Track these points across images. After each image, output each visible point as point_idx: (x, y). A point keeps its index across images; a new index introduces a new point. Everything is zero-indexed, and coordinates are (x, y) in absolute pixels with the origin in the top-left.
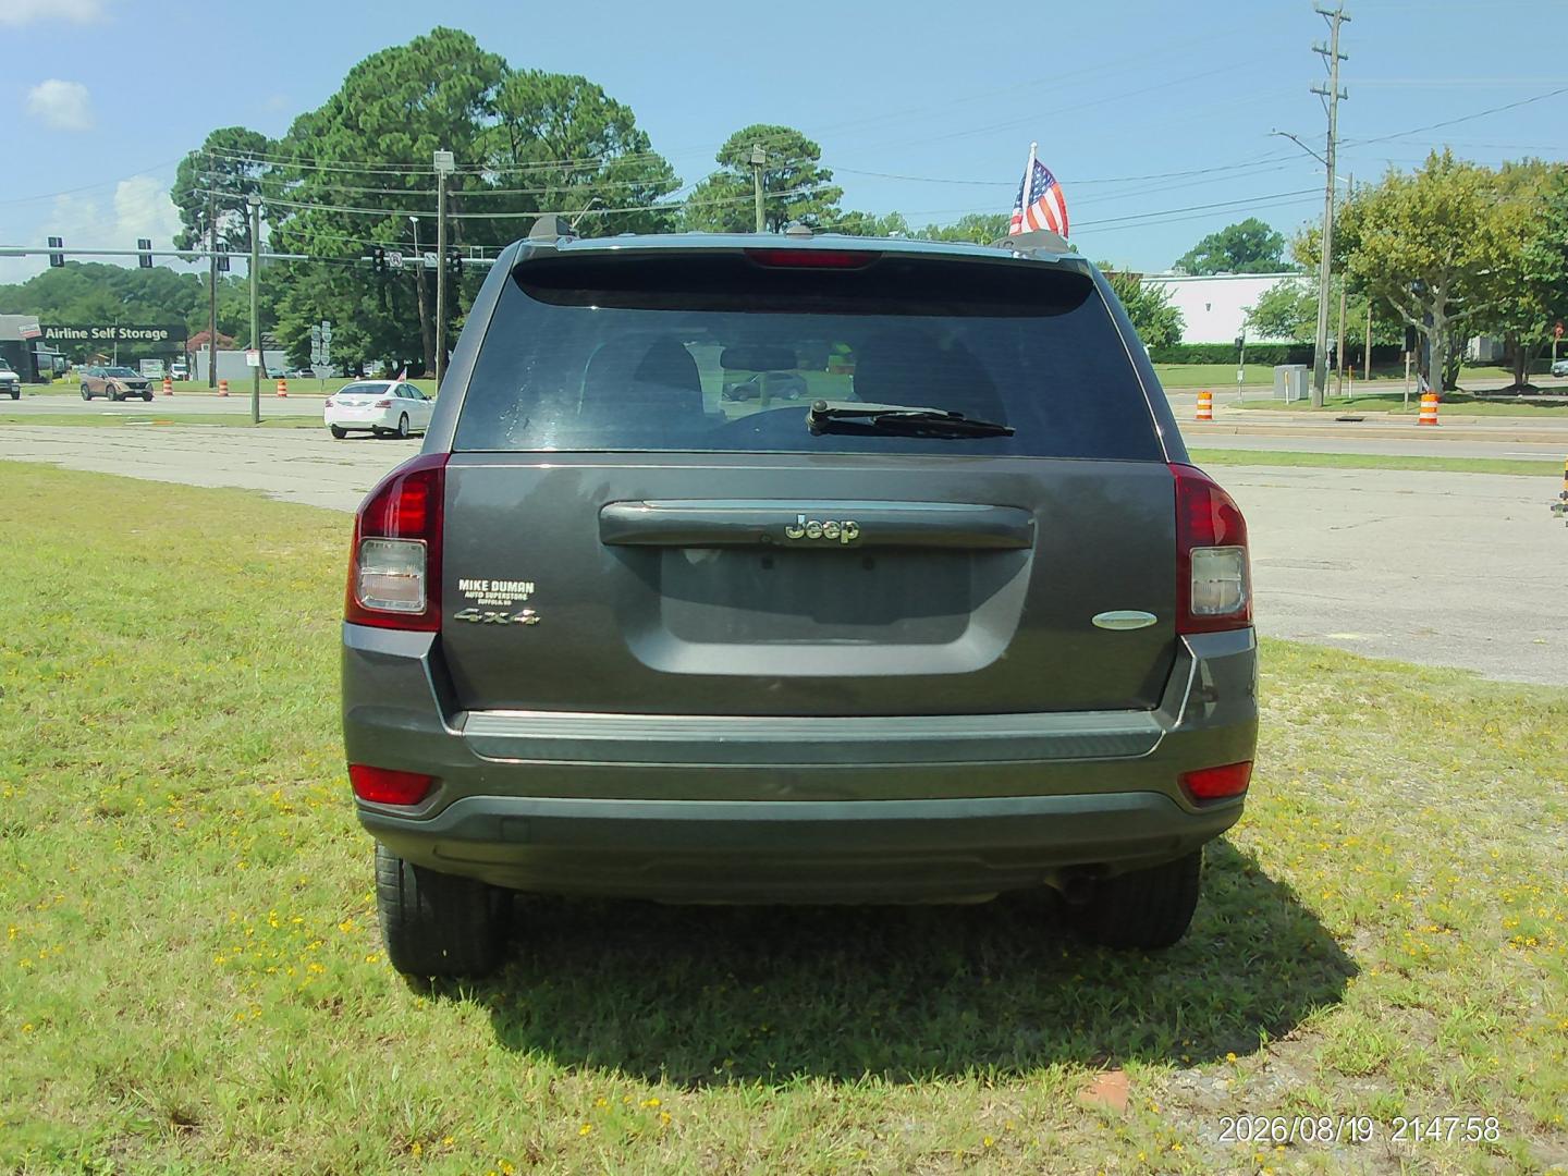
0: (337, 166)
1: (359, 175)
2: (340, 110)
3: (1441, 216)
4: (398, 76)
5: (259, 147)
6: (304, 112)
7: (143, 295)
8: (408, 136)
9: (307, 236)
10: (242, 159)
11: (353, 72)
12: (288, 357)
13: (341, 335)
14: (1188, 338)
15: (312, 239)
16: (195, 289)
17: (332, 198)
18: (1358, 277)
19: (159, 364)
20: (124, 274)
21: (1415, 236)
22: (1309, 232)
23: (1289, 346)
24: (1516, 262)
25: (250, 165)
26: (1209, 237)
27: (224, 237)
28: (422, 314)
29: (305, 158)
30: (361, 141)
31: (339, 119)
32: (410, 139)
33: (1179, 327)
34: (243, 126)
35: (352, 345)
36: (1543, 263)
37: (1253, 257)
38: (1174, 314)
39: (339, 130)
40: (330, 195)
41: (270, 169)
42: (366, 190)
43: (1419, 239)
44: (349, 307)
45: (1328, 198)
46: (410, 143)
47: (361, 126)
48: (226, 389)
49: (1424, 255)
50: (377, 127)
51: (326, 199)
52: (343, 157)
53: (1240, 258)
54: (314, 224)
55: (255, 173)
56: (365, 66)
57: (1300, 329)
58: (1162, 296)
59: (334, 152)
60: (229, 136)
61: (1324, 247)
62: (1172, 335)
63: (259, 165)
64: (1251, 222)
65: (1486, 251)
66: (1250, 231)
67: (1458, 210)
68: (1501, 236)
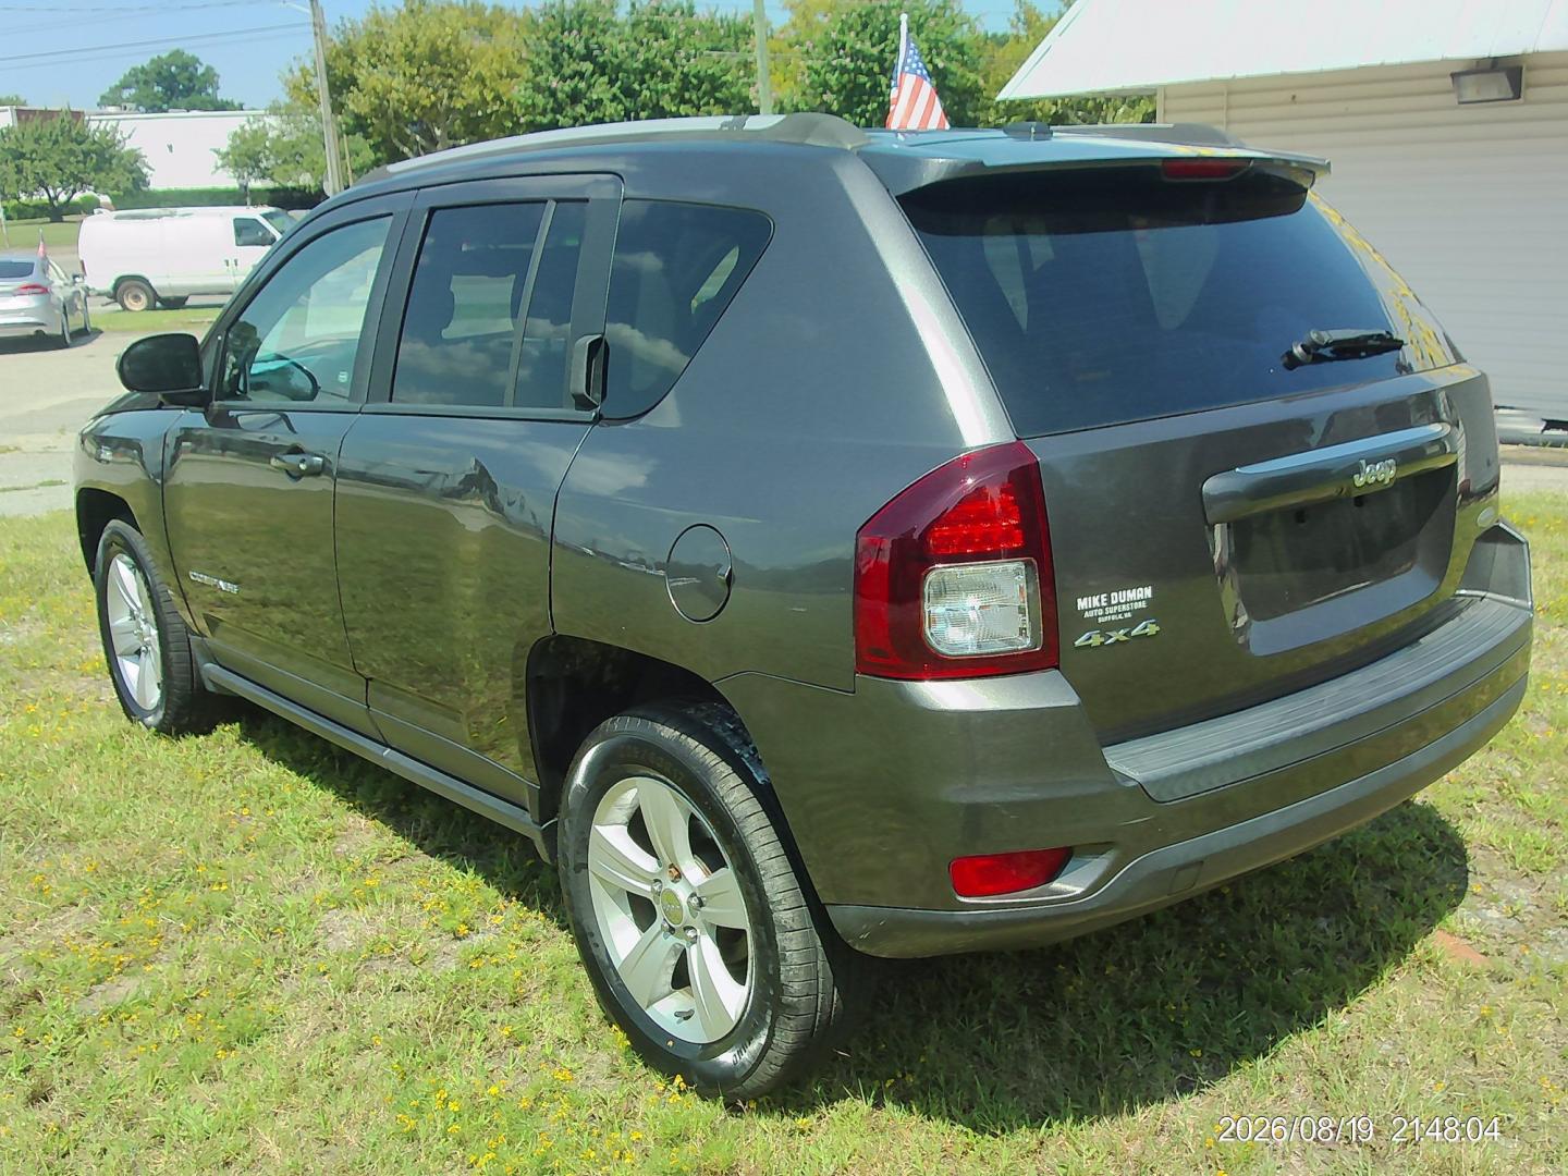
3: (434, 57)
14: (157, 183)
18: (357, 117)
21: (413, 77)
22: (302, 70)
23: (268, 190)
24: (510, 105)
26: (134, 69)
33: (145, 170)
36: (534, 105)
37: (189, 91)
38: (136, 157)
43: (417, 79)
45: (316, 34)
49: (424, 96)
53: (172, 94)
57: (278, 172)
58: (118, 137)
61: (321, 85)
62: (140, 180)
64: (177, 54)
65: (481, 93)
66: (180, 64)
67: (448, 50)
68: (493, 79)
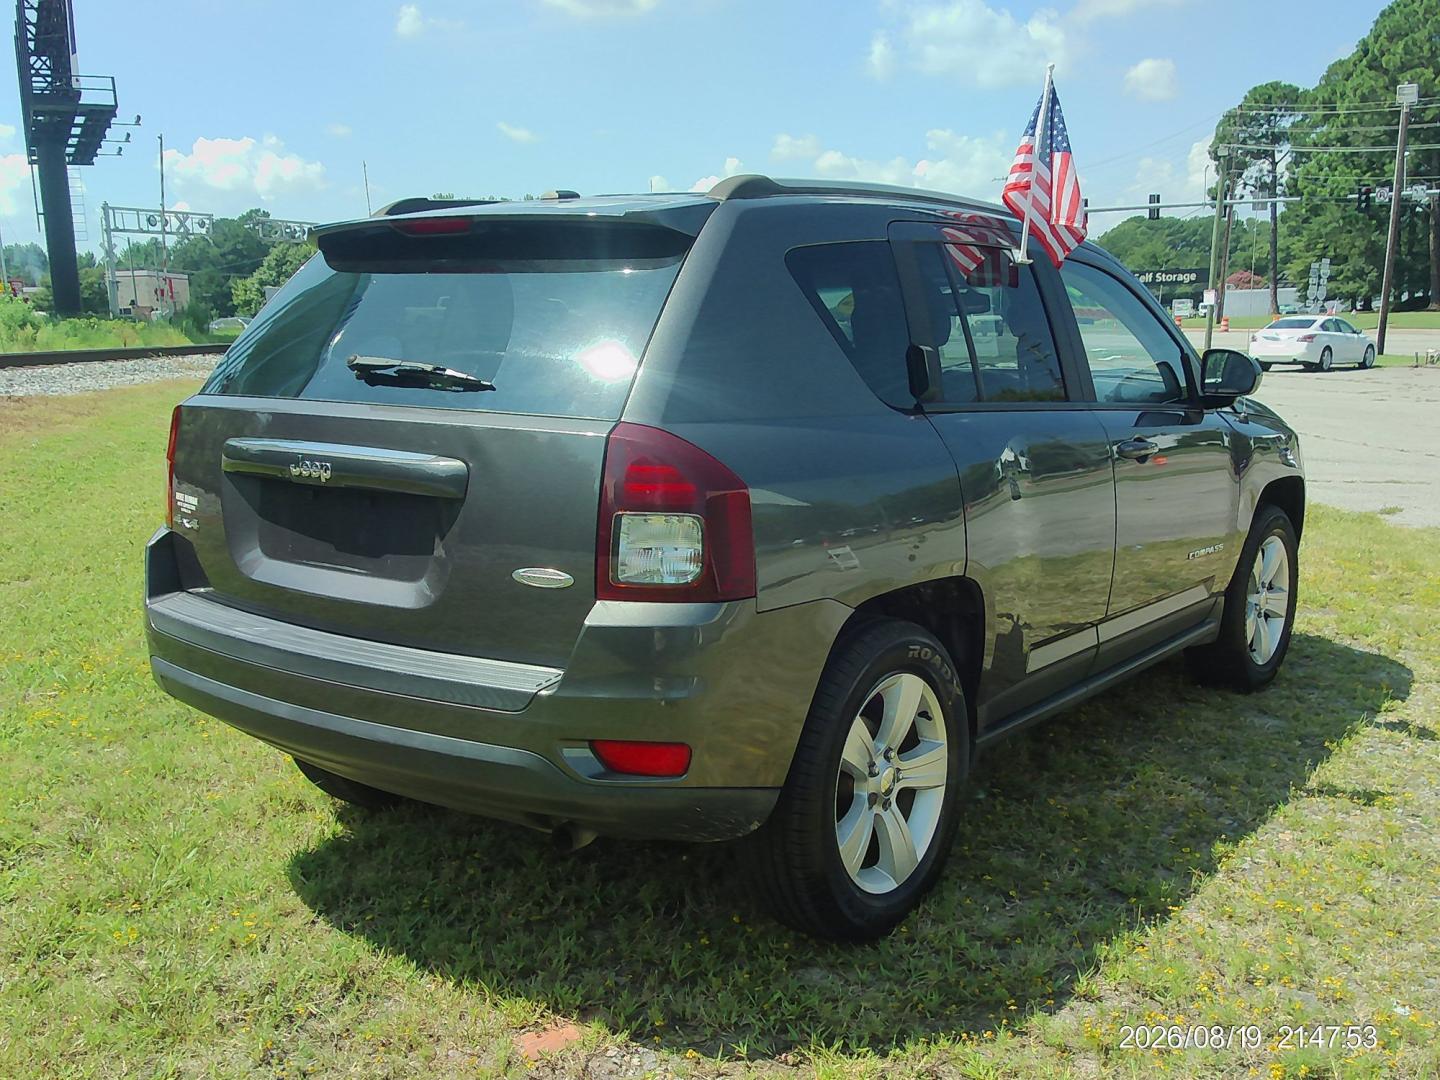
0: (1356, 108)
1: (1379, 113)
2: (1366, 52)
4: (1426, 12)
5: (1290, 97)
6: (1336, 60)
7: (1194, 242)
8: (1431, 70)
9: (1322, 178)
10: (1275, 111)
11: (1383, 14)
12: (1299, 294)
13: (1349, 270)
15: (1326, 181)
16: (1240, 234)
17: (1350, 139)
19: (1189, 303)
20: (1179, 224)
25: (1282, 116)
27: (1253, 185)
28: (1432, 248)
29: (1329, 104)
30: (1384, 80)
31: (1364, 62)
32: (1434, 73)
34: (1278, 80)
35: (1358, 279)
39: (1362, 72)
40: (1348, 137)
41: (1300, 117)
42: (1387, 128)
44: (1361, 243)
46: (1433, 76)
47: (1384, 66)
48: (1226, 325)
50: (1399, 64)
51: (1344, 141)
52: (1364, 99)
54: (1329, 166)
55: (1286, 123)
56: (1395, 6)
59: (1355, 95)
60: (1265, 91)
63: (1290, 115)
